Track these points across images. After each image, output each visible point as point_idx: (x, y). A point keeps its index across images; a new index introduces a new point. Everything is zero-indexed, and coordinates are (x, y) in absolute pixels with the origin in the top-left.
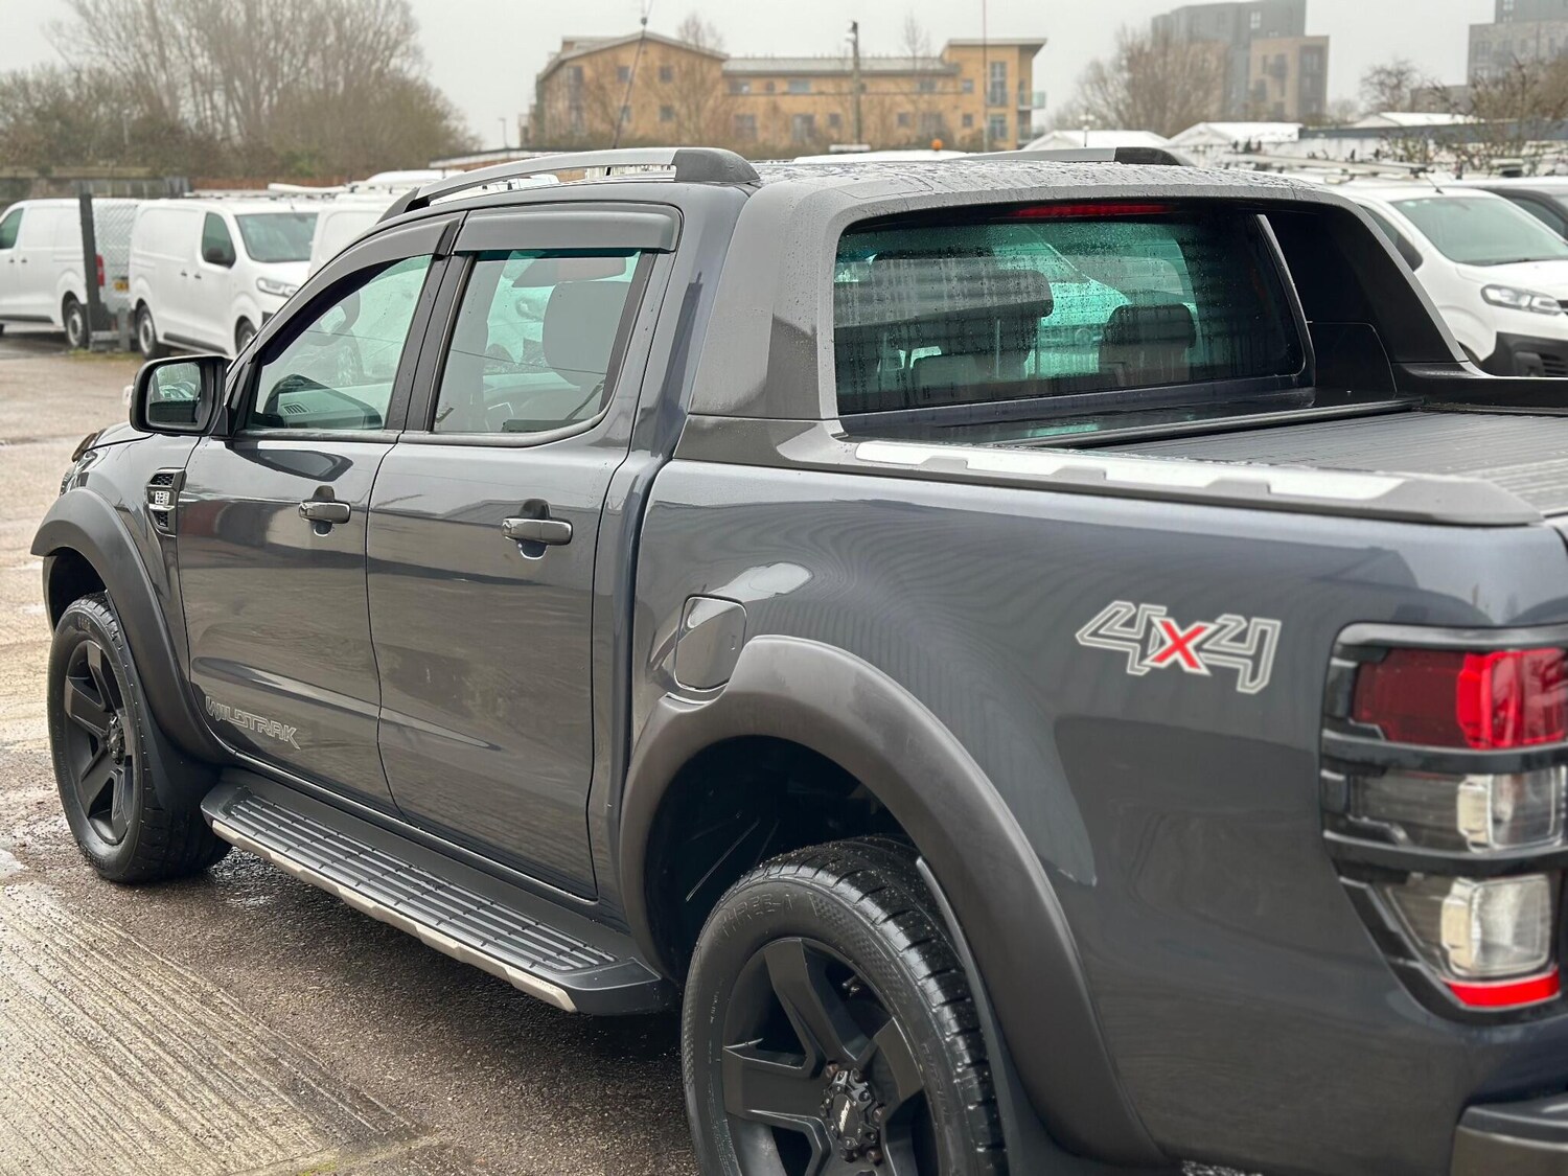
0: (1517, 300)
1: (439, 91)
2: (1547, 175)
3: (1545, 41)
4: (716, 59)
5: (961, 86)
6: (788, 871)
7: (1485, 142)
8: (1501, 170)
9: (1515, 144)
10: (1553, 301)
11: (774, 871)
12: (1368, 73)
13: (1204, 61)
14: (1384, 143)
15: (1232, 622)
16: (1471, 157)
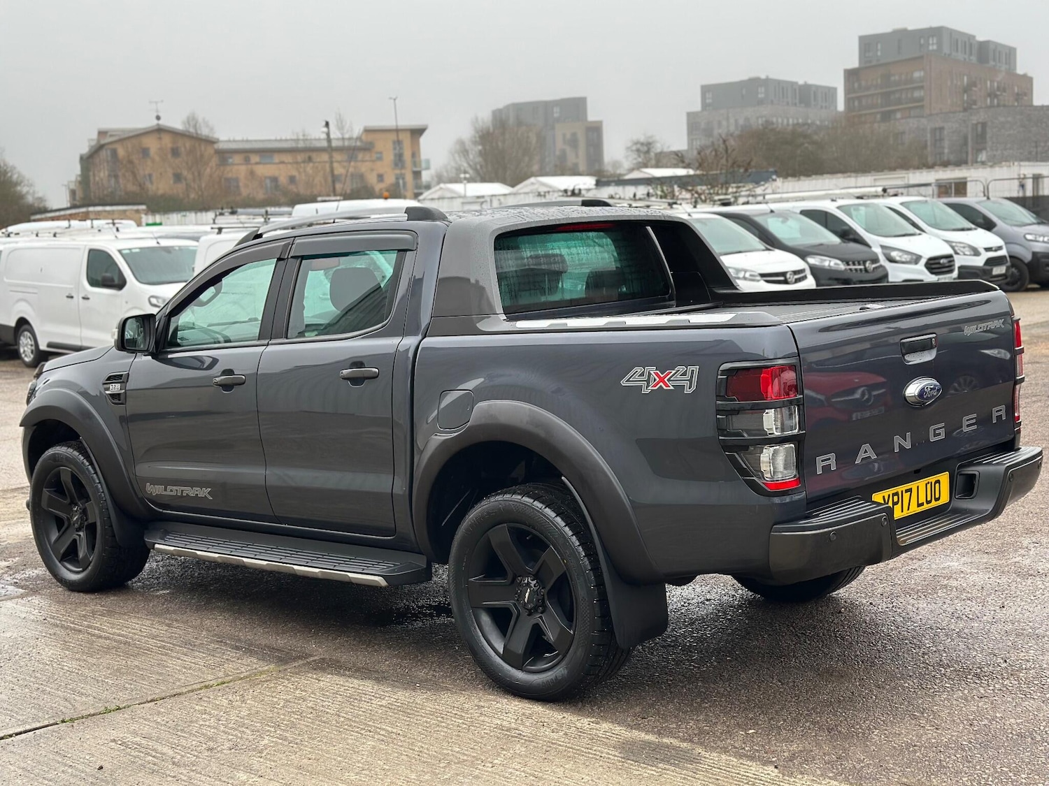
0: (737, 274)
1: (14, 168)
2: (743, 204)
3: (732, 121)
4: (210, 142)
5: (374, 156)
6: (499, 498)
7: (707, 185)
8: (719, 203)
9: (724, 186)
10: (756, 274)
11: (492, 499)
12: (629, 144)
13: (528, 137)
14: (650, 188)
15: (682, 369)
16: (700, 195)
